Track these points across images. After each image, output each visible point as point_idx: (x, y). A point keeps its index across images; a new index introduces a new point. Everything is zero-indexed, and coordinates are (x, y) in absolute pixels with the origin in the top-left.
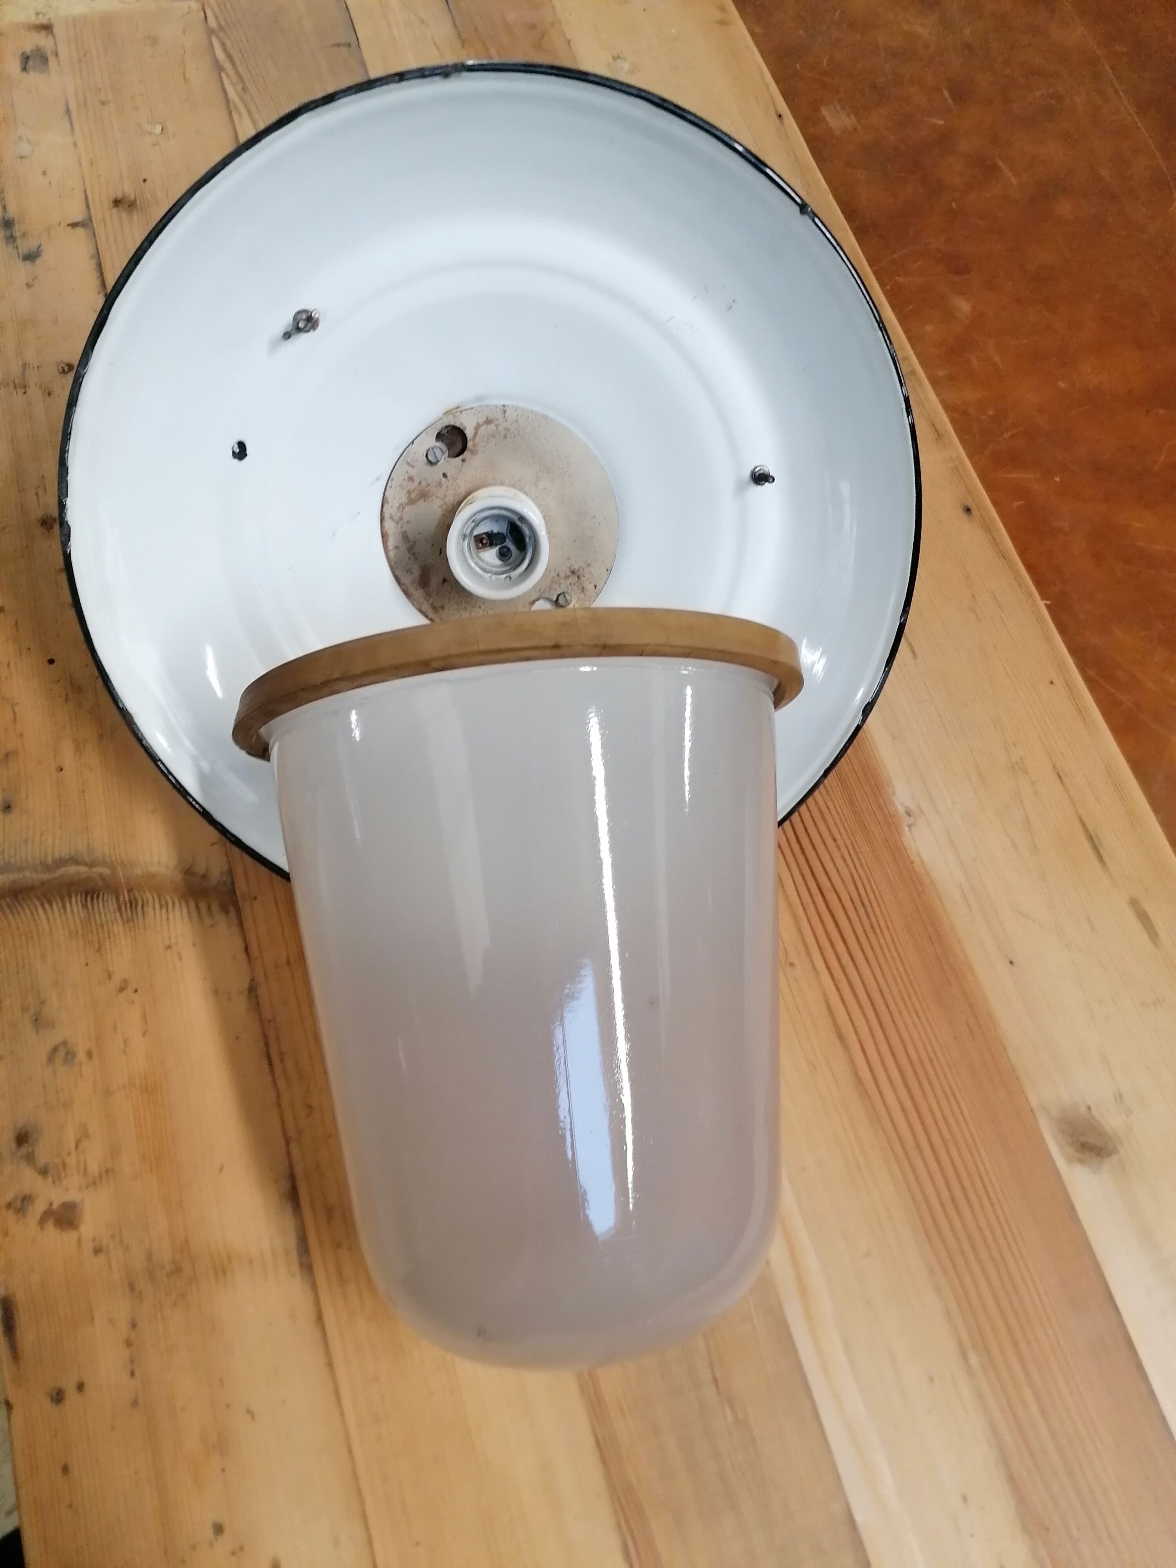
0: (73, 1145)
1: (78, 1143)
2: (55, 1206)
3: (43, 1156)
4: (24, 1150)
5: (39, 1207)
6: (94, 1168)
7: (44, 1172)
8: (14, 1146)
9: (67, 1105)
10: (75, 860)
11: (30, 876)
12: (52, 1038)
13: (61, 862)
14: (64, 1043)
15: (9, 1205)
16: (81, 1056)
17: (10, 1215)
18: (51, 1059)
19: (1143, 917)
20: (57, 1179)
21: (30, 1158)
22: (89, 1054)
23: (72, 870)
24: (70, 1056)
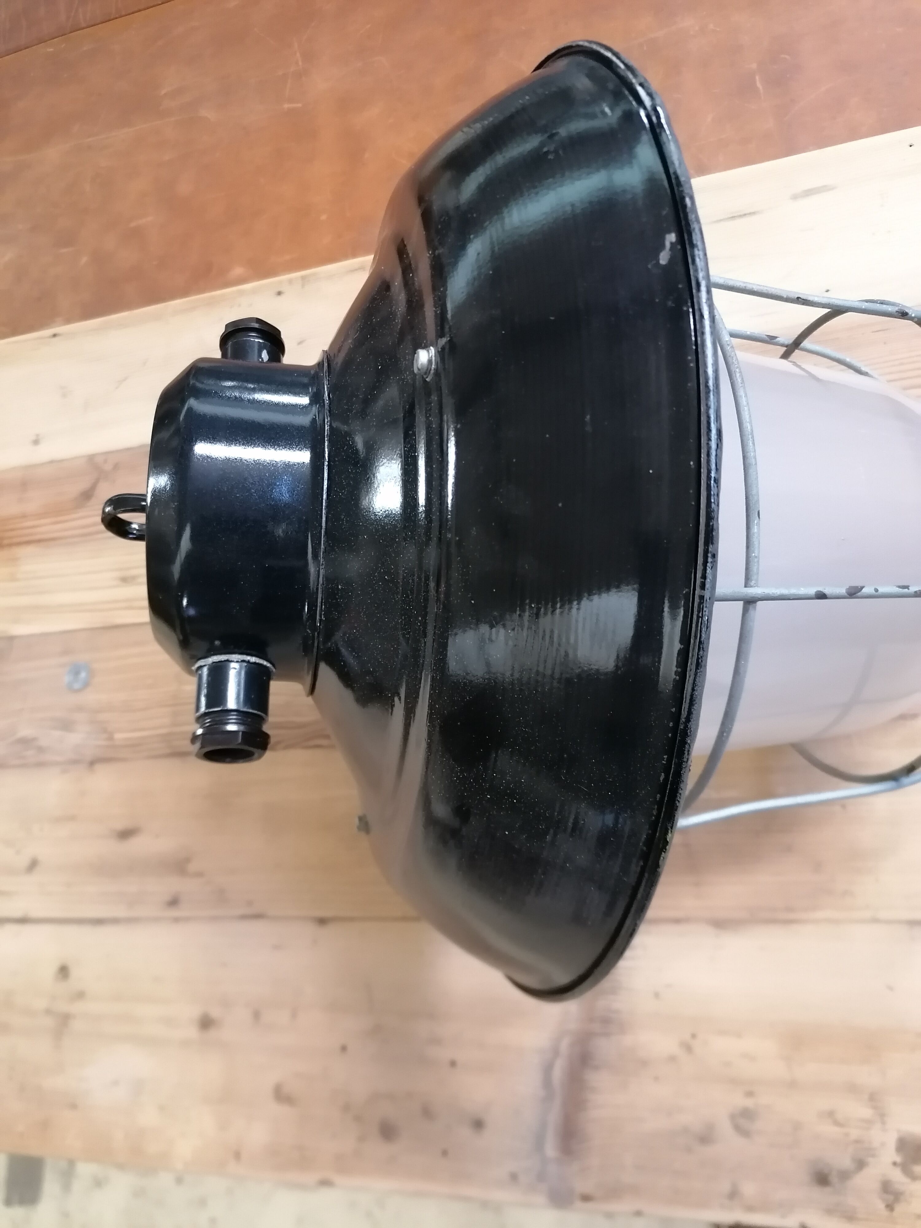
0: (836, 1129)
1: (837, 1123)
2: (898, 1159)
3: (845, 1162)
4: (834, 1179)
5: (897, 1176)
6: (866, 1112)
7: (861, 1164)
8: (828, 1189)
9: (797, 1126)
10: (548, 1069)
11: (554, 1117)
12: (725, 1128)
13: (547, 1082)
14: (733, 1117)
15: (890, 1207)
16: (749, 1103)
17: (899, 1208)
18: (744, 1133)
19: (809, 193)
20: (871, 1152)
21: (845, 1175)
22: (750, 1094)
23: (558, 1073)
24: (747, 1114)
